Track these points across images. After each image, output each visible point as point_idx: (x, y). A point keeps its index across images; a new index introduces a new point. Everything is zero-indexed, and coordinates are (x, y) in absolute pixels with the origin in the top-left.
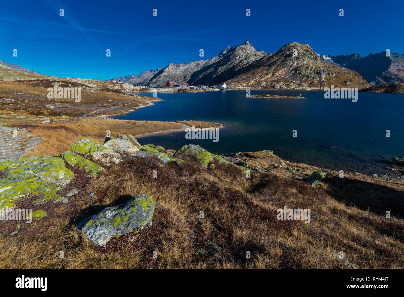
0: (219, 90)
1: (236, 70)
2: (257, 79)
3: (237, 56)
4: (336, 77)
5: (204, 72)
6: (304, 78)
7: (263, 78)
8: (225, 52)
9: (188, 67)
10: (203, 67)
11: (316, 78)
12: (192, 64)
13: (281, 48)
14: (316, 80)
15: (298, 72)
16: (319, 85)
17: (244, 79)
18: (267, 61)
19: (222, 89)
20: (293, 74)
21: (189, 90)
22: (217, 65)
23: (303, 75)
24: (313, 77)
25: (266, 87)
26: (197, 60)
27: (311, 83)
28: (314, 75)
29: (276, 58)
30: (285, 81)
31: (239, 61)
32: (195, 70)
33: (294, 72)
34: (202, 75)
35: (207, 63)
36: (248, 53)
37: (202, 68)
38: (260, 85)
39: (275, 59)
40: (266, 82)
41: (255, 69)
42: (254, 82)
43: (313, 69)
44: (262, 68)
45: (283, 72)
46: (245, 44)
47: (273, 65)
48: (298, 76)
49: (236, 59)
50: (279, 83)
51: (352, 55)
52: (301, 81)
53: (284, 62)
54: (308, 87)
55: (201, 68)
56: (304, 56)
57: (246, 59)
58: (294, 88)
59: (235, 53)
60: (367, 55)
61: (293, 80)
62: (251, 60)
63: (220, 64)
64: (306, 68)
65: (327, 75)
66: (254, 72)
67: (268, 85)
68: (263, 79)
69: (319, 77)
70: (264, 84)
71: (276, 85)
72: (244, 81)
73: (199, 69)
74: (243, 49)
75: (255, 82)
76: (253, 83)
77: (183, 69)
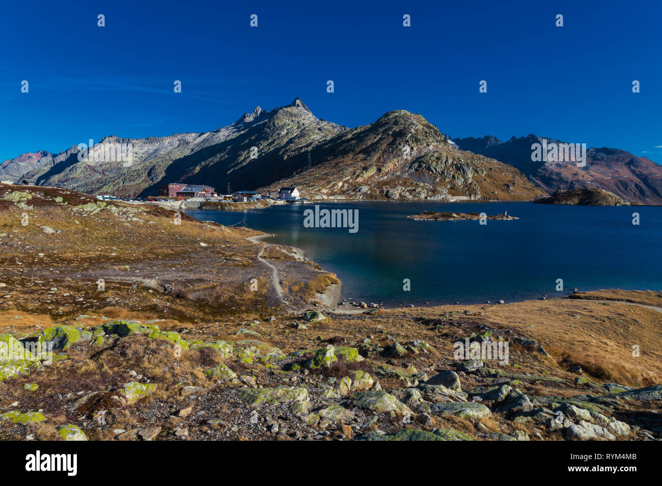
0: (286, 203)
1: (285, 159)
2: (349, 180)
3: (282, 127)
4: (488, 175)
5: (205, 159)
6: (437, 177)
7: (360, 177)
8: (250, 119)
9: (156, 148)
10: (197, 149)
11: (458, 178)
12: (168, 141)
13: (380, 119)
14: (460, 182)
15: (424, 165)
16: (466, 191)
17: (320, 179)
18: (358, 142)
19: (292, 201)
20: (416, 170)
21: (233, 205)
22: (237, 146)
23: (434, 171)
24: (454, 177)
25: (371, 196)
26: (180, 134)
27: (453, 188)
28: (454, 172)
29: (375, 138)
30: (404, 184)
31: (286, 140)
32: (178, 155)
33: (416, 165)
34: (198, 168)
35: (208, 140)
36: (303, 124)
37: (195, 151)
38: (359, 191)
39: (372, 140)
40: (369, 185)
41: (335, 157)
42: (343, 184)
43: (450, 161)
44: (351, 156)
45: (396, 165)
46: (294, 104)
47: (374, 150)
48: (427, 174)
49: (279, 134)
50: (394, 187)
51: (487, 138)
52: (434, 184)
53: (394, 147)
54: (450, 195)
55: (192, 150)
56: (427, 136)
57: (302, 135)
58: (426, 198)
59: (277, 122)
60: (509, 139)
61: (419, 181)
62: (312, 137)
63: (243, 144)
64: (438, 158)
65: (474, 174)
66: (337, 164)
67: (375, 191)
68: (360, 180)
69: (464, 177)
70: (365, 189)
71: (391, 191)
72: (322, 182)
73: (187, 152)
74: (291, 115)
75: (346, 185)
76: (343, 186)
77: (143, 151)
